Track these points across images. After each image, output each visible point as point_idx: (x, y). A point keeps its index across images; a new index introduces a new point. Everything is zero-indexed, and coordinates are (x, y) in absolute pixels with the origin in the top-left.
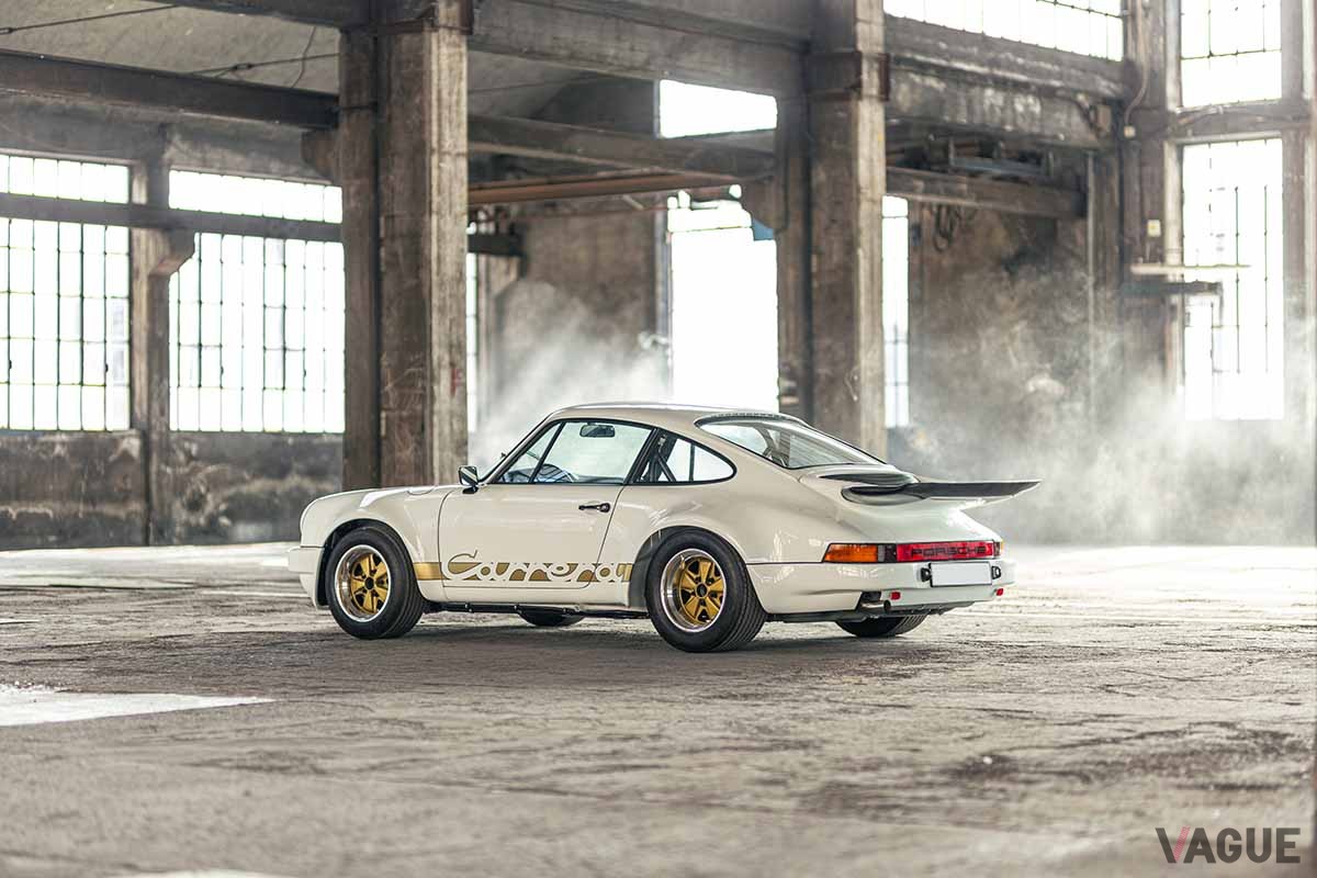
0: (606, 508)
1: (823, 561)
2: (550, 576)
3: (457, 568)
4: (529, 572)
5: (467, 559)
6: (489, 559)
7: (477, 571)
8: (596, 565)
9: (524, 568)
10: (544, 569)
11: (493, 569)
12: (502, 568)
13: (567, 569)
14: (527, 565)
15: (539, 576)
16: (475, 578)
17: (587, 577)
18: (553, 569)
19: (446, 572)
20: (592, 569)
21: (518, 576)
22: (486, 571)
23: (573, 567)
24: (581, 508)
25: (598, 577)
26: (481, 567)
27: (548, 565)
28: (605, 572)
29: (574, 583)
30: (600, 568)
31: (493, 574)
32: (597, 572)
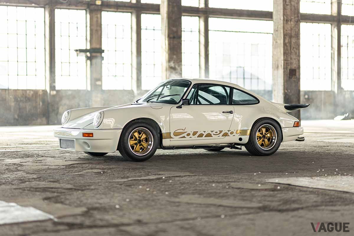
0: (231, 112)
1: (293, 127)
2: (212, 135)
3: (176, 134)
4: (205, 134)
5: (182, 131)
6: (190, 130)
7: (185, 135)
8: (228, 131)
9: (203, 133)
10: (211, 133)
11: (191, 134)
12: (195, 133)
13: (219, 132)
14: (205, 132)
15: (209, 135)
16: (184, 137)
17: (226, 135)
18: (214, 133)
19: (172, 135)
20: (227, 132)
21: (201, 135)
22: (188, 135)
23: (221, 132)
24: (223, 112)
25: (229, 134)
26: (187, 133)
27: (212, 132)
28: (232, 133)
29: (221, 137)
31: (191, 136)
32: (229, 133)
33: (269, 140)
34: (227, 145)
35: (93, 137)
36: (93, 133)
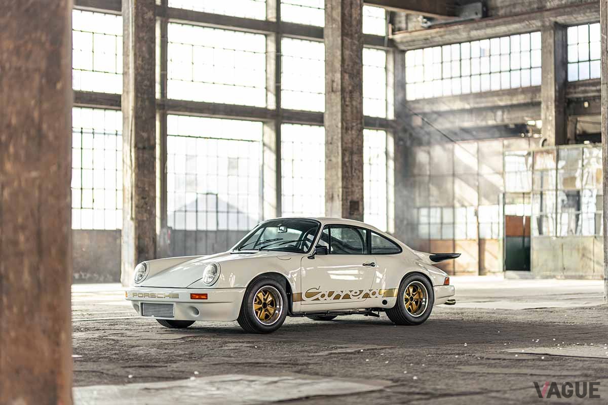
0: (372, 265)
1: (444, 285)
2: (351, 297)
3: (309, 295)
4: (342, 296)
5: (315, 291)
6: (325, 290)
7: (319, 296)
8: (370, 290)
9: (340, 294)
10: (349, 293)
11: (327, 295)
12: (330, 294)
13: (358, 293)
14: (342, 292)
15: (347, 297)
16: (318, 299)
17: (366, 296)
18: (353, 293)
19: (304, 297)
20: (368, 292)
21: (337, 297)
22: (323, 296)
23: (361, 291)
24: (364, 265)
25: (371, 296)
26: (321, 294)
27: (351, 291)
28: (374, 294)
29: (361, 299)
30: (372, 292)
31: (326, 297)
32: (371, 293)
33: (416, 303)
34: (364, 310)
35: (207, 299)
36: (207, 294)
